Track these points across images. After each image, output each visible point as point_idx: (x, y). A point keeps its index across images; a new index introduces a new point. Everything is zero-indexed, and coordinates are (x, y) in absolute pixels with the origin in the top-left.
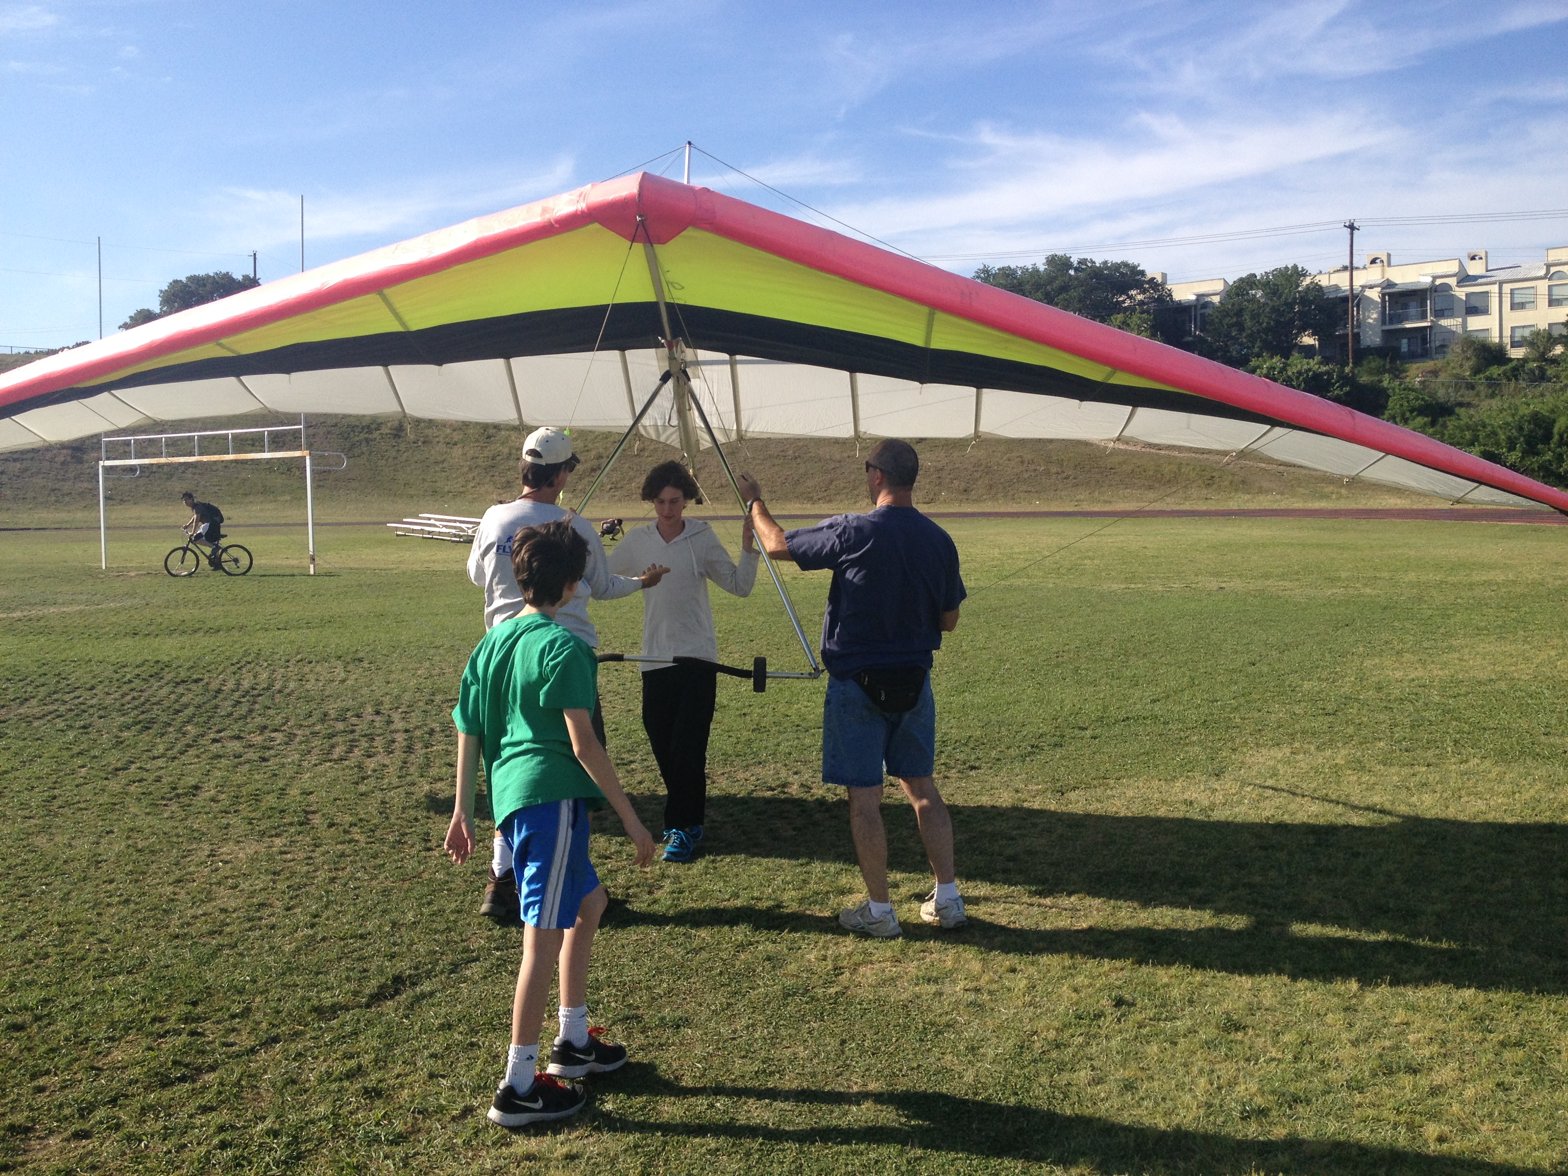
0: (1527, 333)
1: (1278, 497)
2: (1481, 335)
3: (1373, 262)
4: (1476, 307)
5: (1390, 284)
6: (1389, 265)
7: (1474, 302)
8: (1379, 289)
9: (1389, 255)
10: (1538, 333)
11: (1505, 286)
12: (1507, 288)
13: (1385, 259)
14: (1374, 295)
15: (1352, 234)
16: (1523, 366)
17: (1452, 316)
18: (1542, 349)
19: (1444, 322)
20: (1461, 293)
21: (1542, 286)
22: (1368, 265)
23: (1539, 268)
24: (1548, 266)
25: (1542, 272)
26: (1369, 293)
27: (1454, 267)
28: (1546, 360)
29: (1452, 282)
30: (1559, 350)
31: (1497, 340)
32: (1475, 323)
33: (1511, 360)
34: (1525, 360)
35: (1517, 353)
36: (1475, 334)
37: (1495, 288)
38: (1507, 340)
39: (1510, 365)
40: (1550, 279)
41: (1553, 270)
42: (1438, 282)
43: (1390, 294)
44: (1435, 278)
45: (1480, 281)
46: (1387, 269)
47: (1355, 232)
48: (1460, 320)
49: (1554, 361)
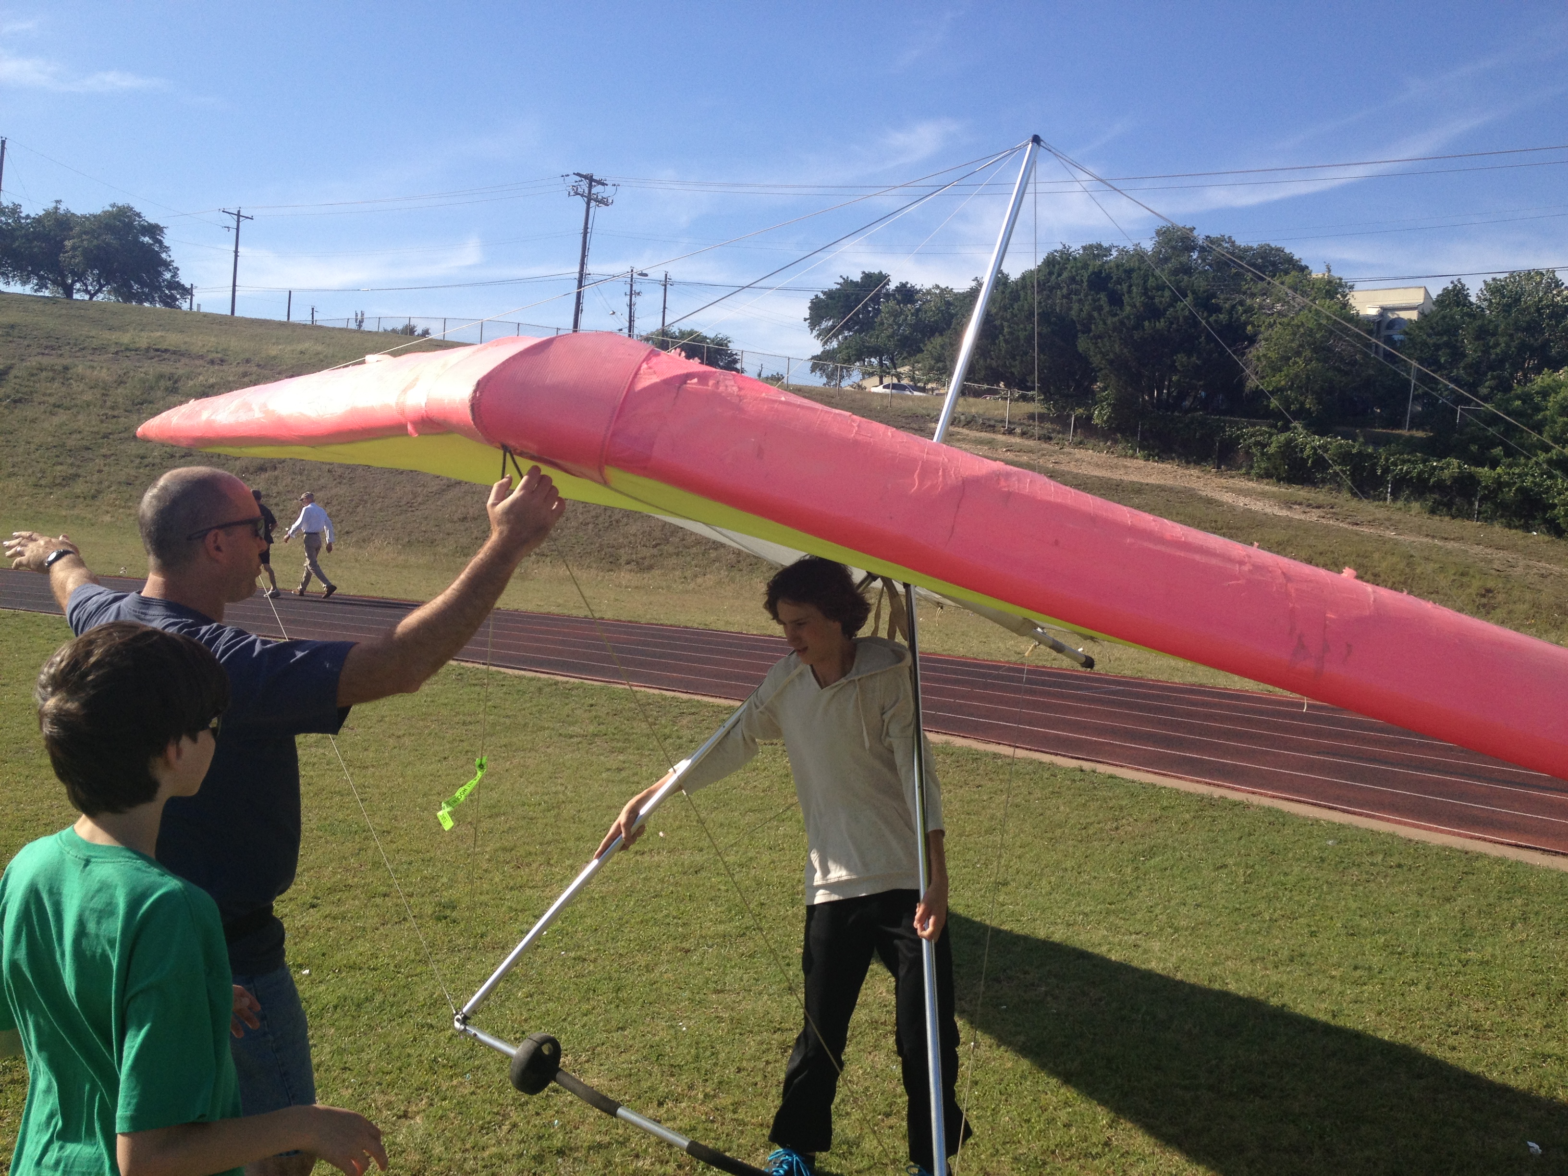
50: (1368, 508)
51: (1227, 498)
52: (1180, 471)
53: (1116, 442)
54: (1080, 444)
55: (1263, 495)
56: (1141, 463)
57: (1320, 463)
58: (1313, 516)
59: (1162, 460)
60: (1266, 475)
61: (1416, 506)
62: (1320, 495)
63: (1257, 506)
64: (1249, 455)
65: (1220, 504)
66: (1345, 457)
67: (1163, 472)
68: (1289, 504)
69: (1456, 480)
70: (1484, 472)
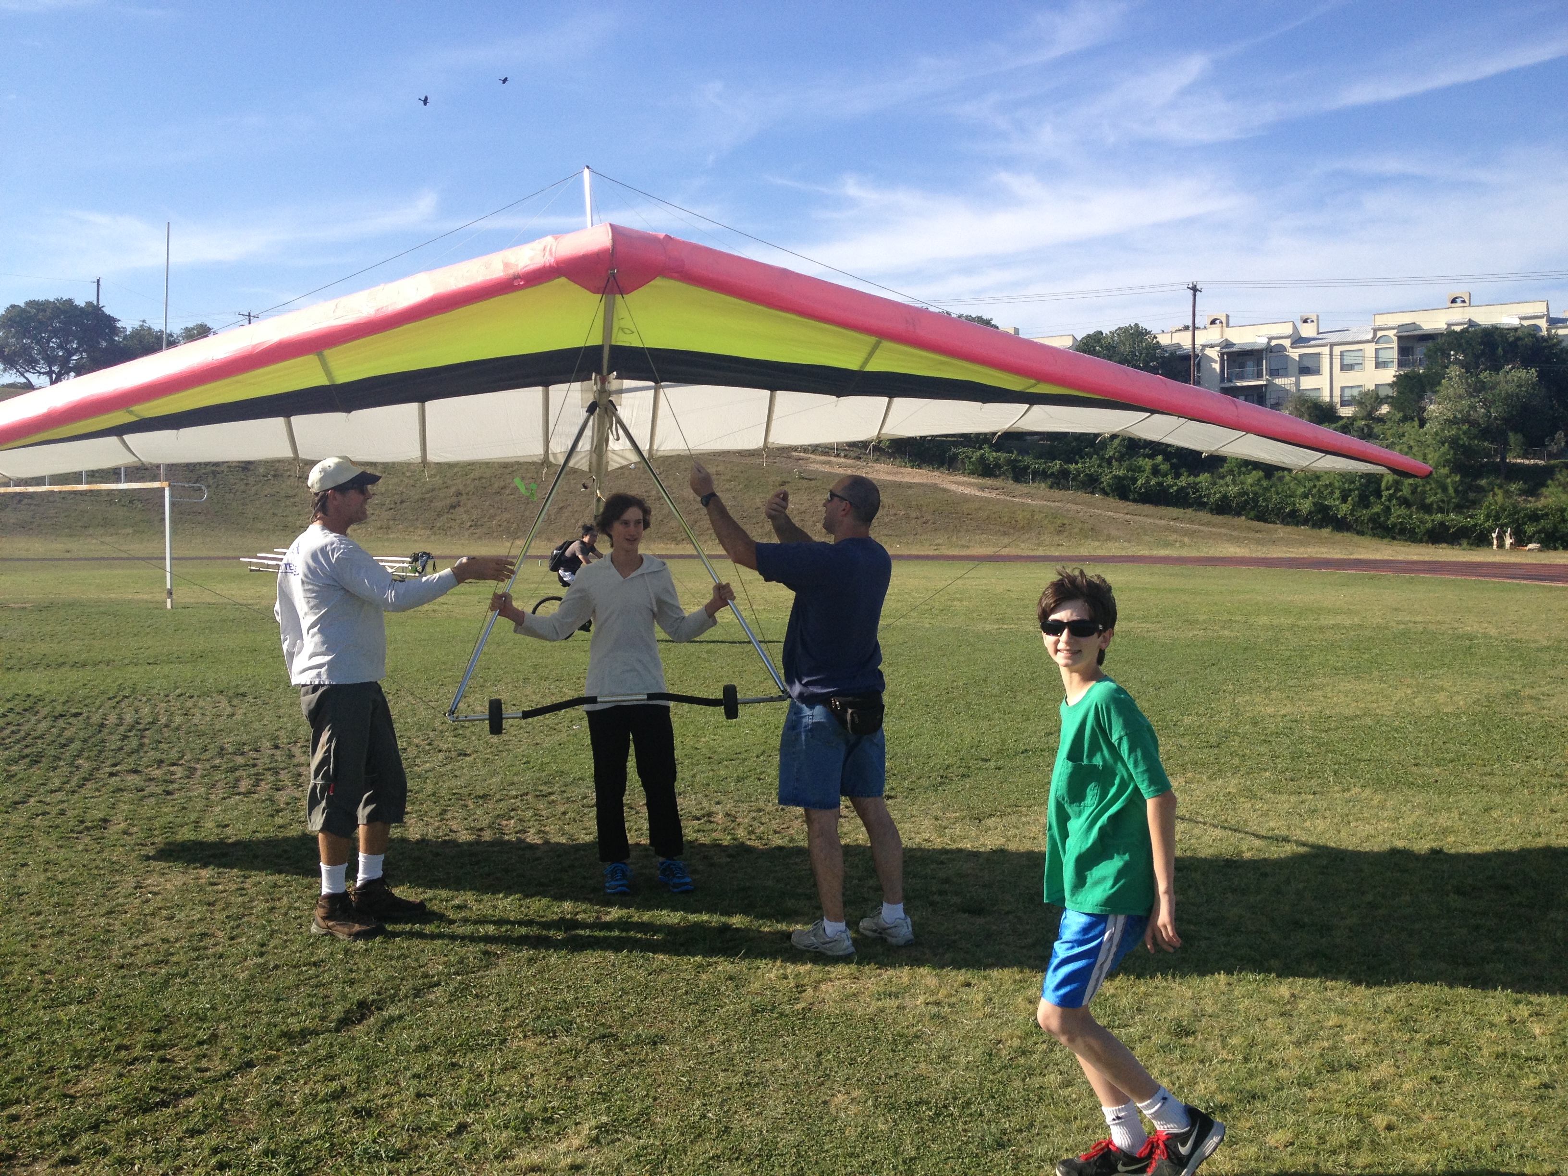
0: (1355, 392)
1: (1126, 544)
2: (1312, 394)
3: (1213, 322)
4: (1308, 368)
5: (1228, 344)
6: (1228, 326)
7: (1307, 363)
8: (1218, 349)
9: (1228, 317)
10: (1367, 393)
11: (1335, 348)
12: (1337, 350)
13: (1224, 321)
14: (1214, 353)
15: (1195, 296)
16: (1352, 424)
17: (1286, 375)
18: (1369, 408)
19: (1279, 381)
20: (1294, 354)
21: (1370, 349)
22: (1208, 325)
23: (1367, 332)
24: (1375, 330)
25: (1370, 336)
26: (1209, 352)
27: (1288, 330)
28: (1373, 419)
29: (1287, 343)
30: (1385, 409)
31: (1328, 399)
32: (1308, 382)
33: (1341, 418)
34: (1353, 419)
35: (1346, 412)
36: (1308, 393)
37: (1326, 350)
38: (1337, 399)
39: (1340, 423)
40: (1377, 343)
41: (1380, 334)
42: (1273, 343)
43: (1228, 354)
44: (1270, 339)
45: (1312, 343)
46: (1225, 329)
47: (1198, 293)
48: (1293, 379)
49: (1381, 420)
50: (1021, 488)
51: (953, 487)
52: (930, 474)
53: (895, 458)
54: (877, 461)
55: (970, 485)
56: (910, 470)
57: (998, 466)
58: (994, 495)
59: (920, 467)
60: (972, 473)
61: (1043, 485)
62: (998, 483)
63: (968, 491)
64: (963, 463)
65: (950, 491)
66: (1009, 462)
67: (921, 475)
68: (982, 488)
69: (1059, 472)
70: (1072, 467)
